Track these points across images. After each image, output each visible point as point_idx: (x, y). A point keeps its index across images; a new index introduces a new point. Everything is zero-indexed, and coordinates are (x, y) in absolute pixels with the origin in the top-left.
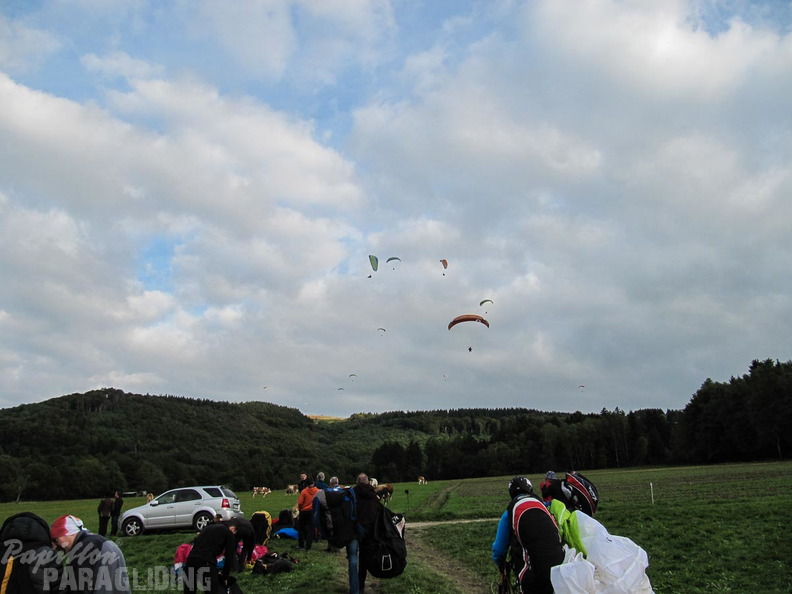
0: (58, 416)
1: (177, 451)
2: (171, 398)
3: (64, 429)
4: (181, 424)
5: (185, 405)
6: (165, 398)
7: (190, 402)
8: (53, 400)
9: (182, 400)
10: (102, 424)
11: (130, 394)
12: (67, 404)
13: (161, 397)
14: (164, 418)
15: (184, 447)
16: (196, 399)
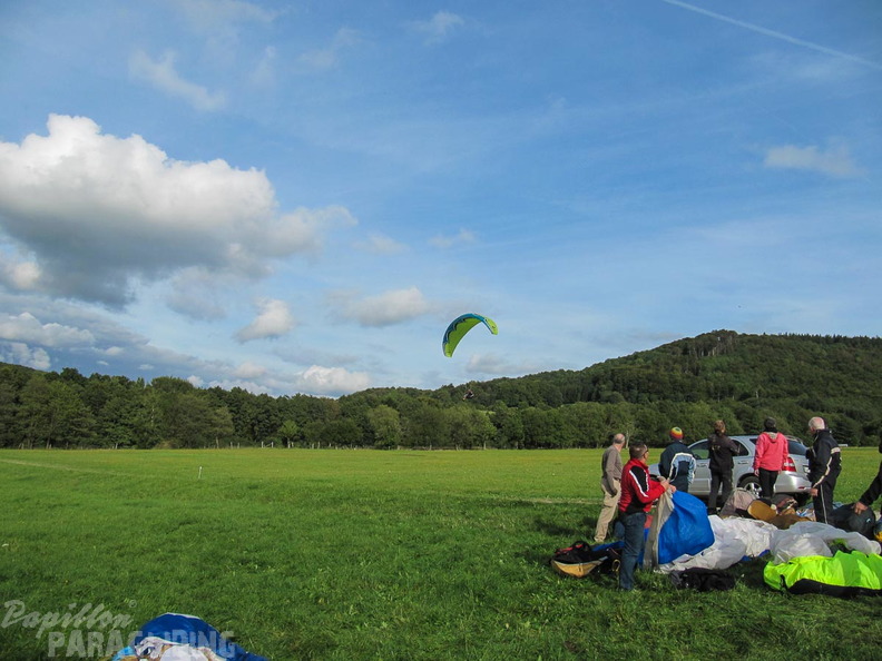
0: (670, 362)
1: (806, 397)
2: (793, 337)
3: (678, 375)
4: (808, 366)
5: (810, 342)
6: (785, 337)
7: (817, 339)
8: (664, 346)
9: (807, 338)
10: (717, 369)
11: (745, 335)
12: (680, 351)
13: (780, 336)
14: (787, 360)
15: (815, 393)
16: (823, 335)
